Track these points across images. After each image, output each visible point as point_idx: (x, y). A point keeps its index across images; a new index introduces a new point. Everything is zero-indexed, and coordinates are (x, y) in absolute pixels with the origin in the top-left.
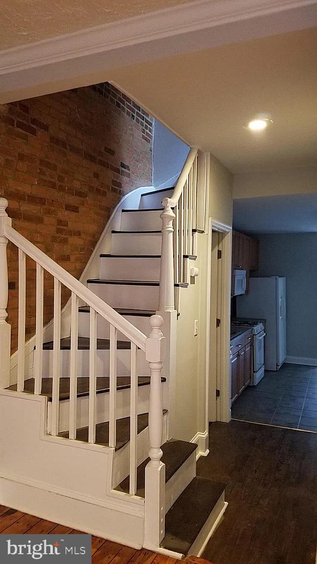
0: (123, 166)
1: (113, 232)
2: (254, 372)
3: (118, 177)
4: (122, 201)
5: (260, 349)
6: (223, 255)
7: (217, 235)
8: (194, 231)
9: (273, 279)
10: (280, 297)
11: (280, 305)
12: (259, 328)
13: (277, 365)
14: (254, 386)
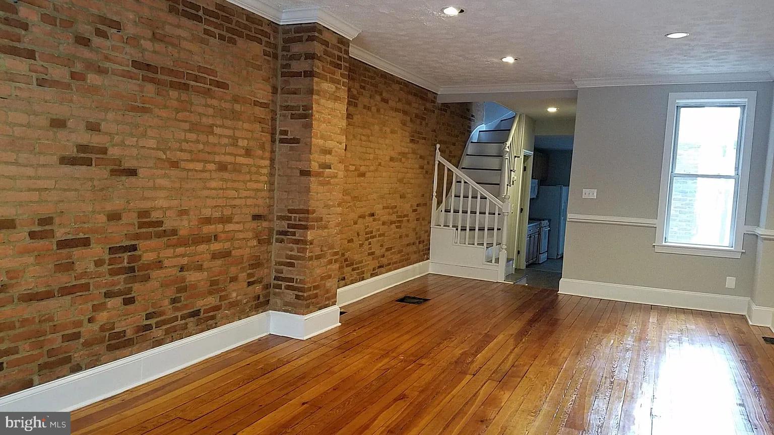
0: (472, 116)
1: (467, 155)
2: (540, 254)
3: (469, 123)
4: (471, 135)
5: (545, 238)
6: (527, 170)
7: (526, 157)
8: (515, 157)
9: (558, 187)
10: (563, 202)
11: (563, 208)
12: (545, 223)
13: (557, 255)
14: (539, 264)
